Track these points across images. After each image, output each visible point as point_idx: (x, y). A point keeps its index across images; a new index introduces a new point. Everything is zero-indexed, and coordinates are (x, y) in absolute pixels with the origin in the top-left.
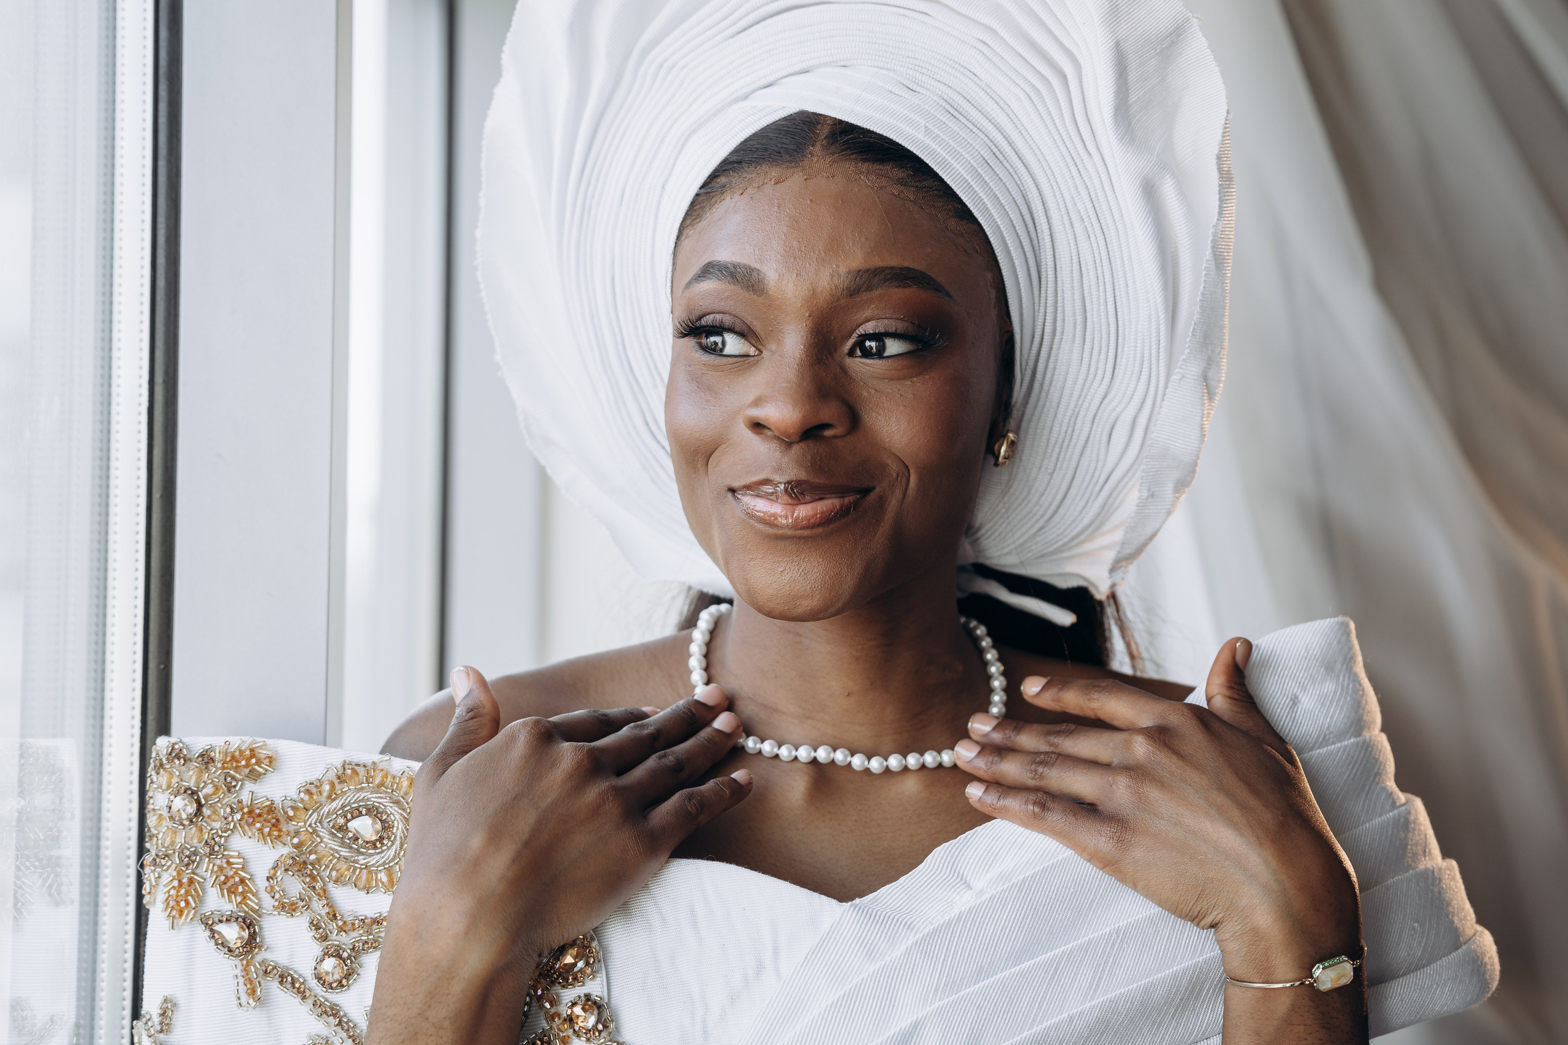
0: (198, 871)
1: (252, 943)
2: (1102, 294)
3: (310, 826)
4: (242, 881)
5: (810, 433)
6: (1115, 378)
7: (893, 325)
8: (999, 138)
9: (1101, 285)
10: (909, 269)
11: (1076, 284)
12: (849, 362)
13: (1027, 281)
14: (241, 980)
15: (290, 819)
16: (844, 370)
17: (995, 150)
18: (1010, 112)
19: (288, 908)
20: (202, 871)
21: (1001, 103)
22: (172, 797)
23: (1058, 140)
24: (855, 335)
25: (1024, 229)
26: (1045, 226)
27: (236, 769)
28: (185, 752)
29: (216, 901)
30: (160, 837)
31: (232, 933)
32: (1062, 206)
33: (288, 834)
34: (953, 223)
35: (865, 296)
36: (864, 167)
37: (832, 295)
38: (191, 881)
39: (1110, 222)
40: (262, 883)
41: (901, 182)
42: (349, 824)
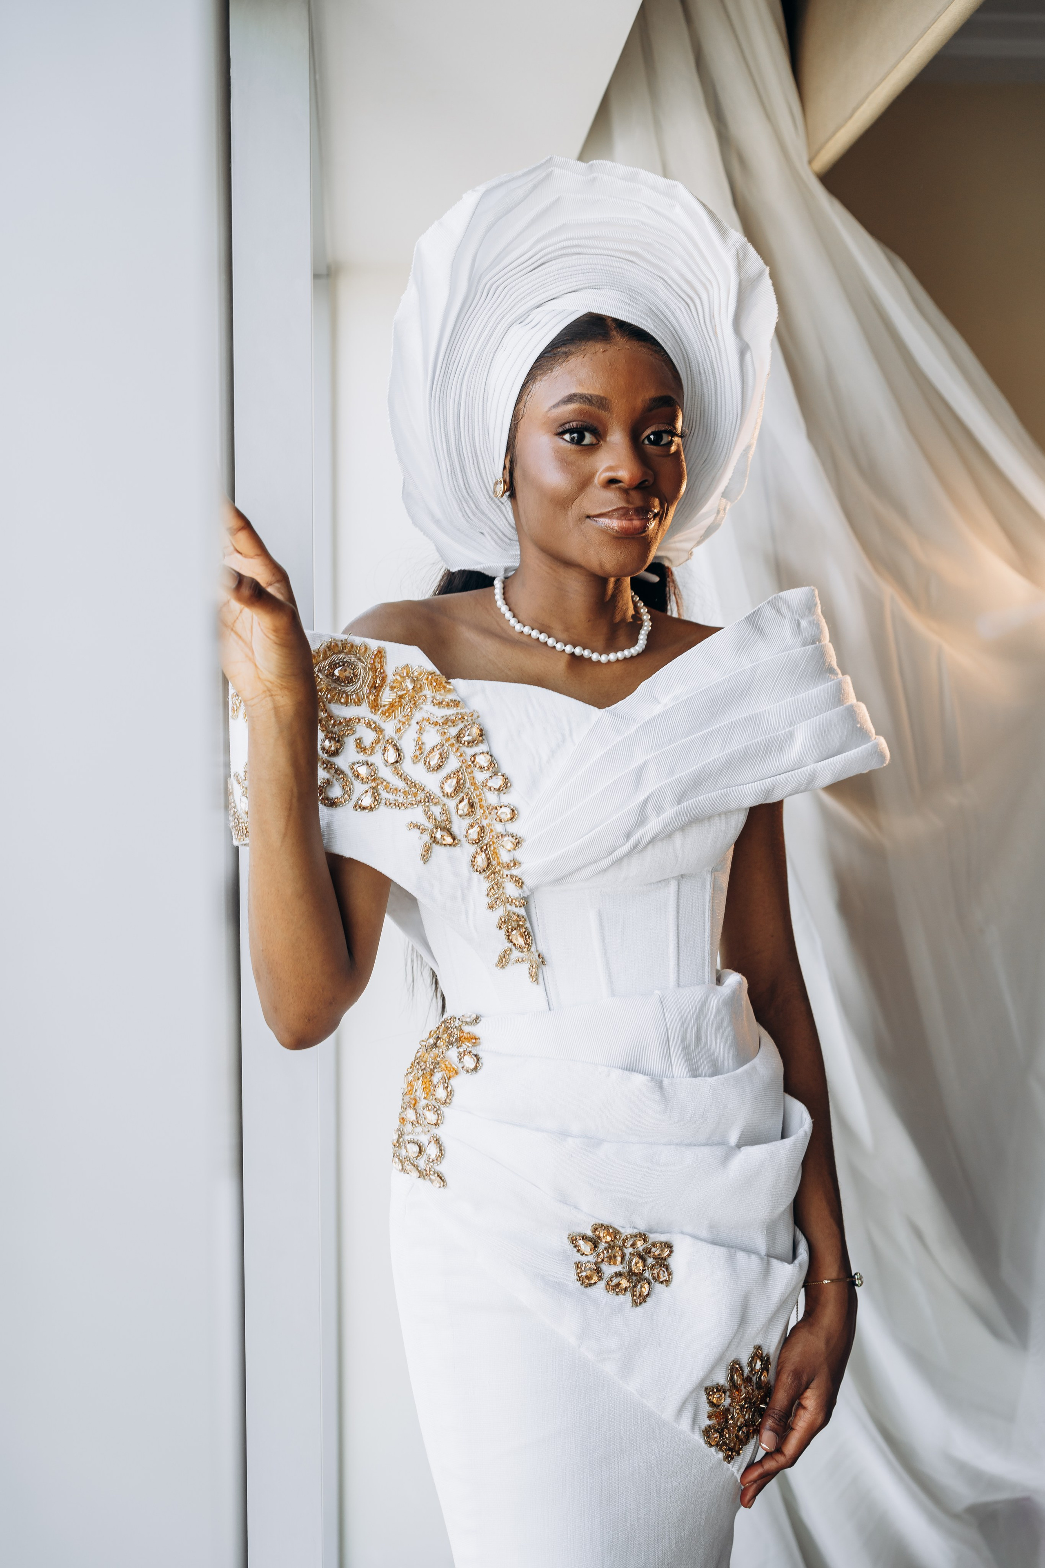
5: (640, 484)
12: (644, 447)
16: (643, 451)
24: (647, 433)
35: (654, 412)
37: (643, 411)
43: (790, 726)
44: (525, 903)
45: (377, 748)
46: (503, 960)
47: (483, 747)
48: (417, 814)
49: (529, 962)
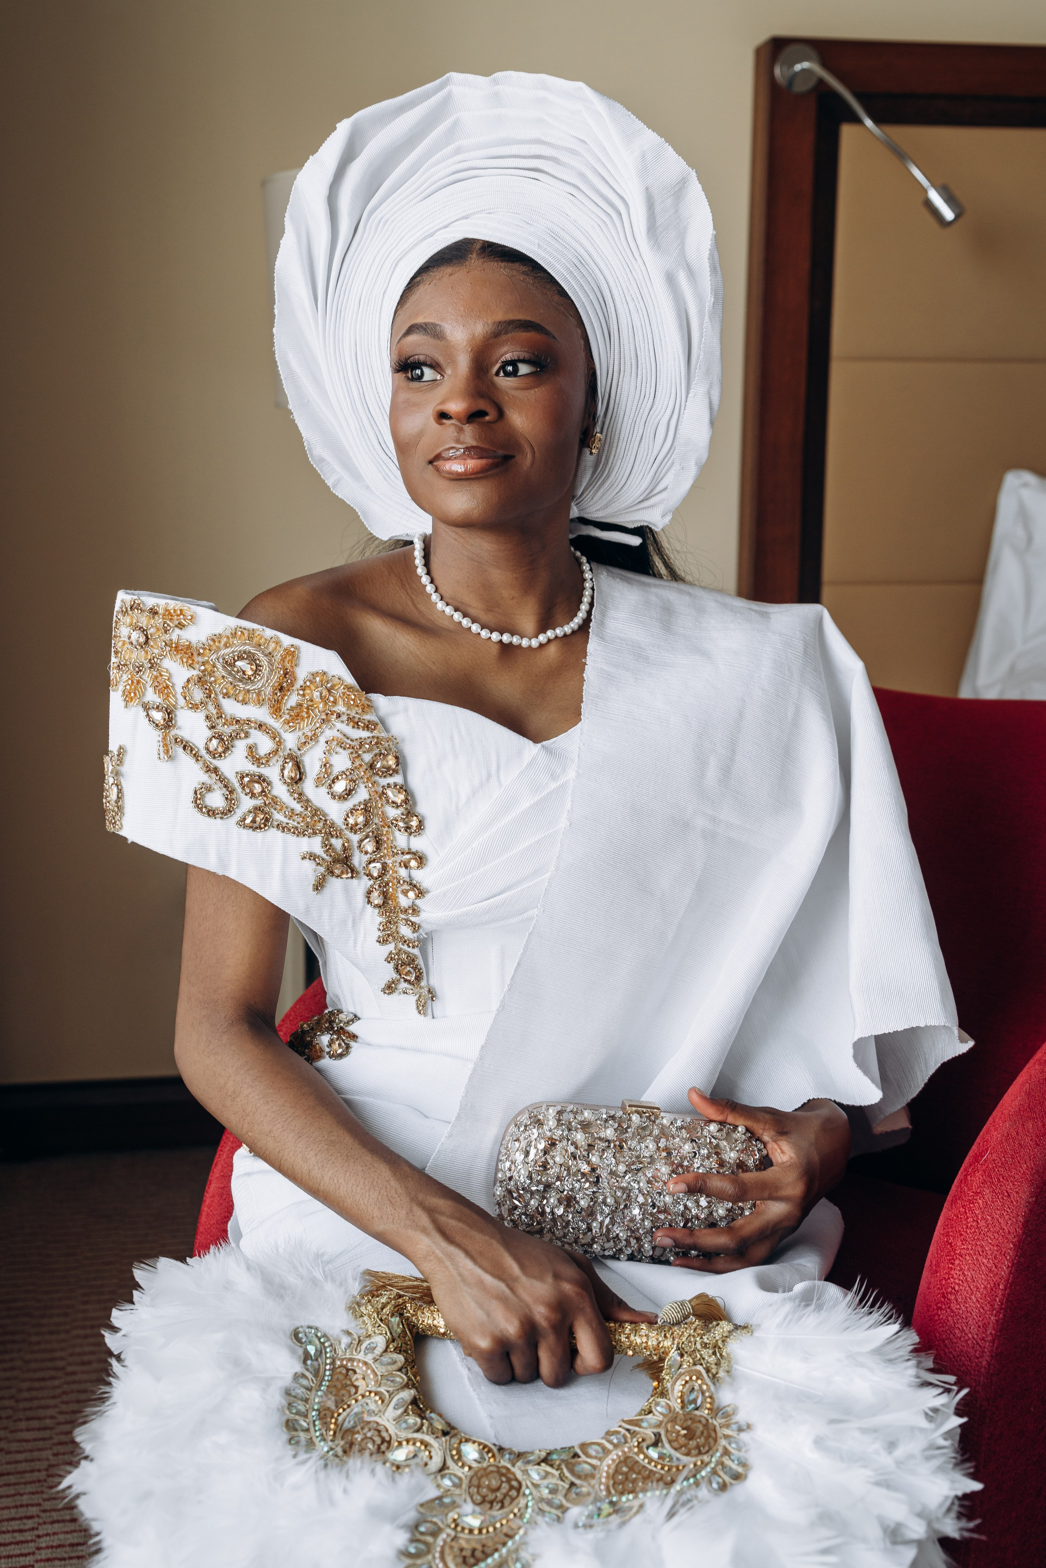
0: (143, 677)
1: (169, 723)
2: (646, 345)
3: (212, 660)
4: (167, 687)
5: (473, 417)
6: (656, 397)
7: (523, 355)
8: (582, 252)
9: (646, 339)
10: (530, 321)
11: (631, 340)
12: (496, 379)
13: (602, 338)
14: (162, 744)
15: (199, 654)
16: (493, 384)
17: (580, 259)
19: (194, 707)
20: (145, 677)
22: (132, 631)
23: (618, 252)
24: (500, 361)
25: (599, 306)
26: (612, 305)
27: (171, 620)
28: (141, 605)
29: (151, 696)
30: (123, 653)
31: (158, 716)
32: (621, 292)
33: (198, 663)
34: (557, 298)
35: (504, 337)
36: (503, 264)
37: (484, 337)
38: (138, 682)
39: (649, 300)
40: (179, 690)
41: (524, 273)
42: (236, 663)
44: (423, 944)
45: (273, 761)
46: (390, 988)
48: (315, 844)
49: (418, 996)
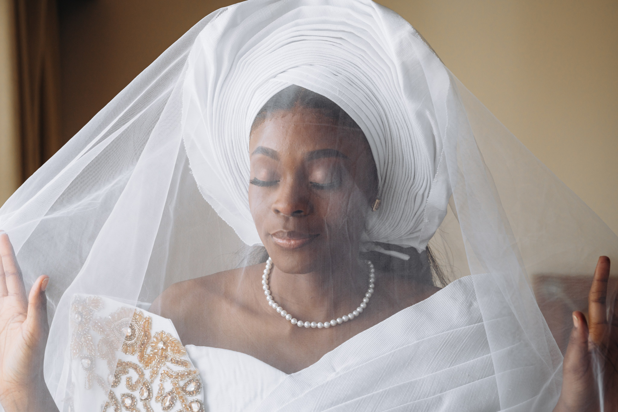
0: (81, 340)
1: (91, 367)
2: (408, 149)
3: (112, 328)
4: (91, 345)
5: (295, 213)
6: (415, 179)
9: (408, 145)
14: (87, 379)
18: (372, 82)
21: (369, 78)
22: (75, 315)
27: (93, 306)
37: (302, 160)
38: (78, 344)
43: (441, 392)
45: (138, 387)
47: (199, 397)
